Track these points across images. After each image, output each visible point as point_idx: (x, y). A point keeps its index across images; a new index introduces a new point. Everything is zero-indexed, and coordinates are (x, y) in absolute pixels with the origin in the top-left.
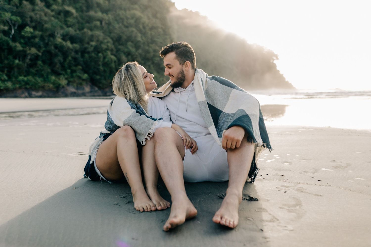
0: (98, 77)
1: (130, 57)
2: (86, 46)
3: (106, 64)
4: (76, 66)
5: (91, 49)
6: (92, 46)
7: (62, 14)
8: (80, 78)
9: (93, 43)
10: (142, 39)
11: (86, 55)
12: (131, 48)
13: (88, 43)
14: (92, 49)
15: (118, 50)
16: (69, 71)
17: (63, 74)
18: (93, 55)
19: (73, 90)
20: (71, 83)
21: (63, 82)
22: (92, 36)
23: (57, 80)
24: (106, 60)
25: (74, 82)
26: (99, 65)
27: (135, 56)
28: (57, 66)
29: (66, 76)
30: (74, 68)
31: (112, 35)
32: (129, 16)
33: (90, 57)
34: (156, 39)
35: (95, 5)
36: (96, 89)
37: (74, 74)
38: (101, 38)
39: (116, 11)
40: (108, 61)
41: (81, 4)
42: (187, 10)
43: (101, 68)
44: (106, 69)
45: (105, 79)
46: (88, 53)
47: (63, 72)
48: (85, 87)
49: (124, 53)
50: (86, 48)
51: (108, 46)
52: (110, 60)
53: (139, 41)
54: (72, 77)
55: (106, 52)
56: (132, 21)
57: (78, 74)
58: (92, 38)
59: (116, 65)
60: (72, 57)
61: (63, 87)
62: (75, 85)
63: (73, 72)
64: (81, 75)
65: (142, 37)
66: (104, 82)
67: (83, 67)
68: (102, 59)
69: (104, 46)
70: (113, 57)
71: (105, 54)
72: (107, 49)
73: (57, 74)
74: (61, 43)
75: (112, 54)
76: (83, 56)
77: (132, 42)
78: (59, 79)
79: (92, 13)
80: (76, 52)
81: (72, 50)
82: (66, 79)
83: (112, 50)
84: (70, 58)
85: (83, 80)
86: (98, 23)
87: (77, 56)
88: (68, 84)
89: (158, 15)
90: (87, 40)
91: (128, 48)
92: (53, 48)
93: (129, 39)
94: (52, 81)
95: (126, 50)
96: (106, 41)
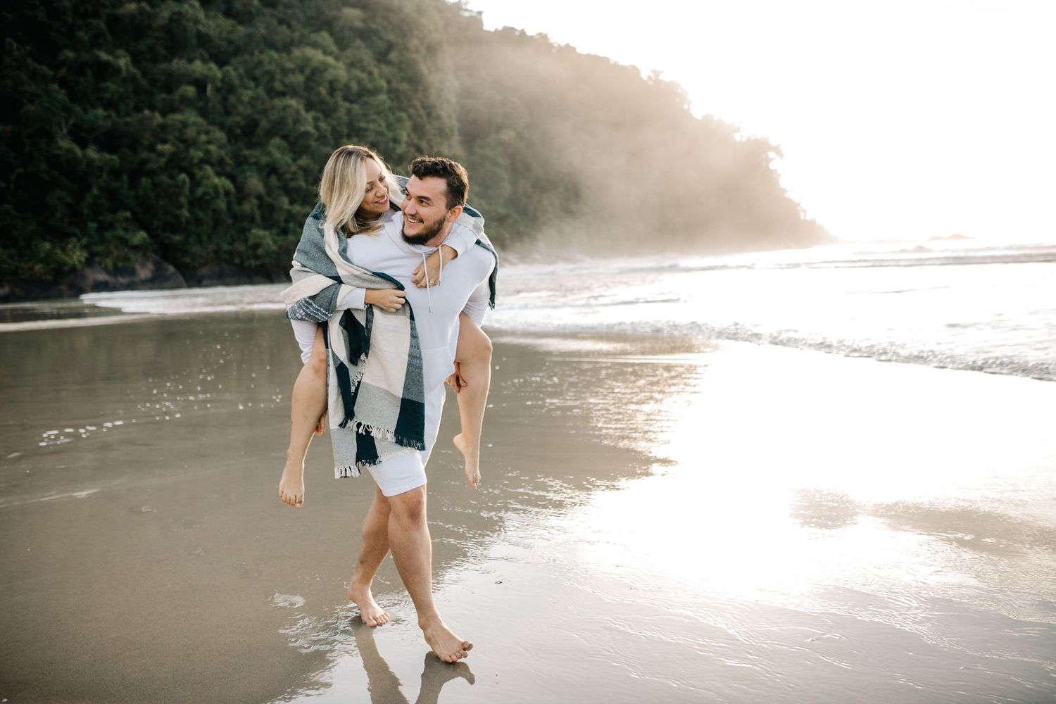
0: (177, 238)
1: (273, 180)
2: (145, 155)
3: (198, 203)
4: (114, 210)
5: (158, 163)
6: (161, 155)
7: (89, 73)
8: (124, 242)
9: (166, 148)
10: (317, 128)
11: (145, 181)
12: (277, 155)
13: (152, 148)
14: (163, 160)
15: (240, 162)
16: (92, 225)
17: (75, 235)
18: (164, 178)
19: (102, 277)
20: (97, 259)
21: (77, 256)
22: (163, 128)
23: (58, 251)
24: (200, 191)
25: (107, 254)
26: (180, 207)
27: (288, 176)
28: (59, 215)
29: (85, 241)
30: (109, 217)
31: (230, 121)
32: (290, 65)
33: (155, 185)
34: (363, 125)
35: (194, 41)
36: (172, 269)
37: (109, 235)
38: (191, 132)
39: (252, 54)
40: (205, 194)
41: (150, 42)
42: (513, 29)
43: (185, 213)
44: (201, 215)
45: (201, 242)
46: (151, 173)
47: (77, 231)
48: (137, 266)
49: (260, 168)
50: (143, 162)
51: (208, 152)
52: (211, 190)
53: (306, 134)
54: (103, 241)
55: (201, 169)
56: (298, 79)
57: (121, 233)
58: (161, 134)
59: (229, 205)
60: (100, 188)
61: (73, 269)
62: (109, 262)
63: (103, 227)
64: (128, 236)
65: (316, 119)
66: (196, 249)
67: (133, 213)
68: (186, 190)
69: (197, 154)
70: (224, 183)
71: (199, 174)
72: (204, 161)
73: (60, 236)
74: (69, 151)
75: (219, 174)
76: (133, 183)
77: (284, 137)
78: (63, 250)
79: (178, 64)
80: (115, 173)
81: (101, 169)
82: (84, 247)
83: (221, 162)
84: (95, 191)
85: (135, 248)
86: (191, 90)
87: (116, 184)
88: (89, 262)
89: (393, 56)
90: (147, 138)
91: (269, 154)
92: (44, 166)
93: (278, 129)
94: (42, 255)
95: (264, 160)
96: (203, 138)
